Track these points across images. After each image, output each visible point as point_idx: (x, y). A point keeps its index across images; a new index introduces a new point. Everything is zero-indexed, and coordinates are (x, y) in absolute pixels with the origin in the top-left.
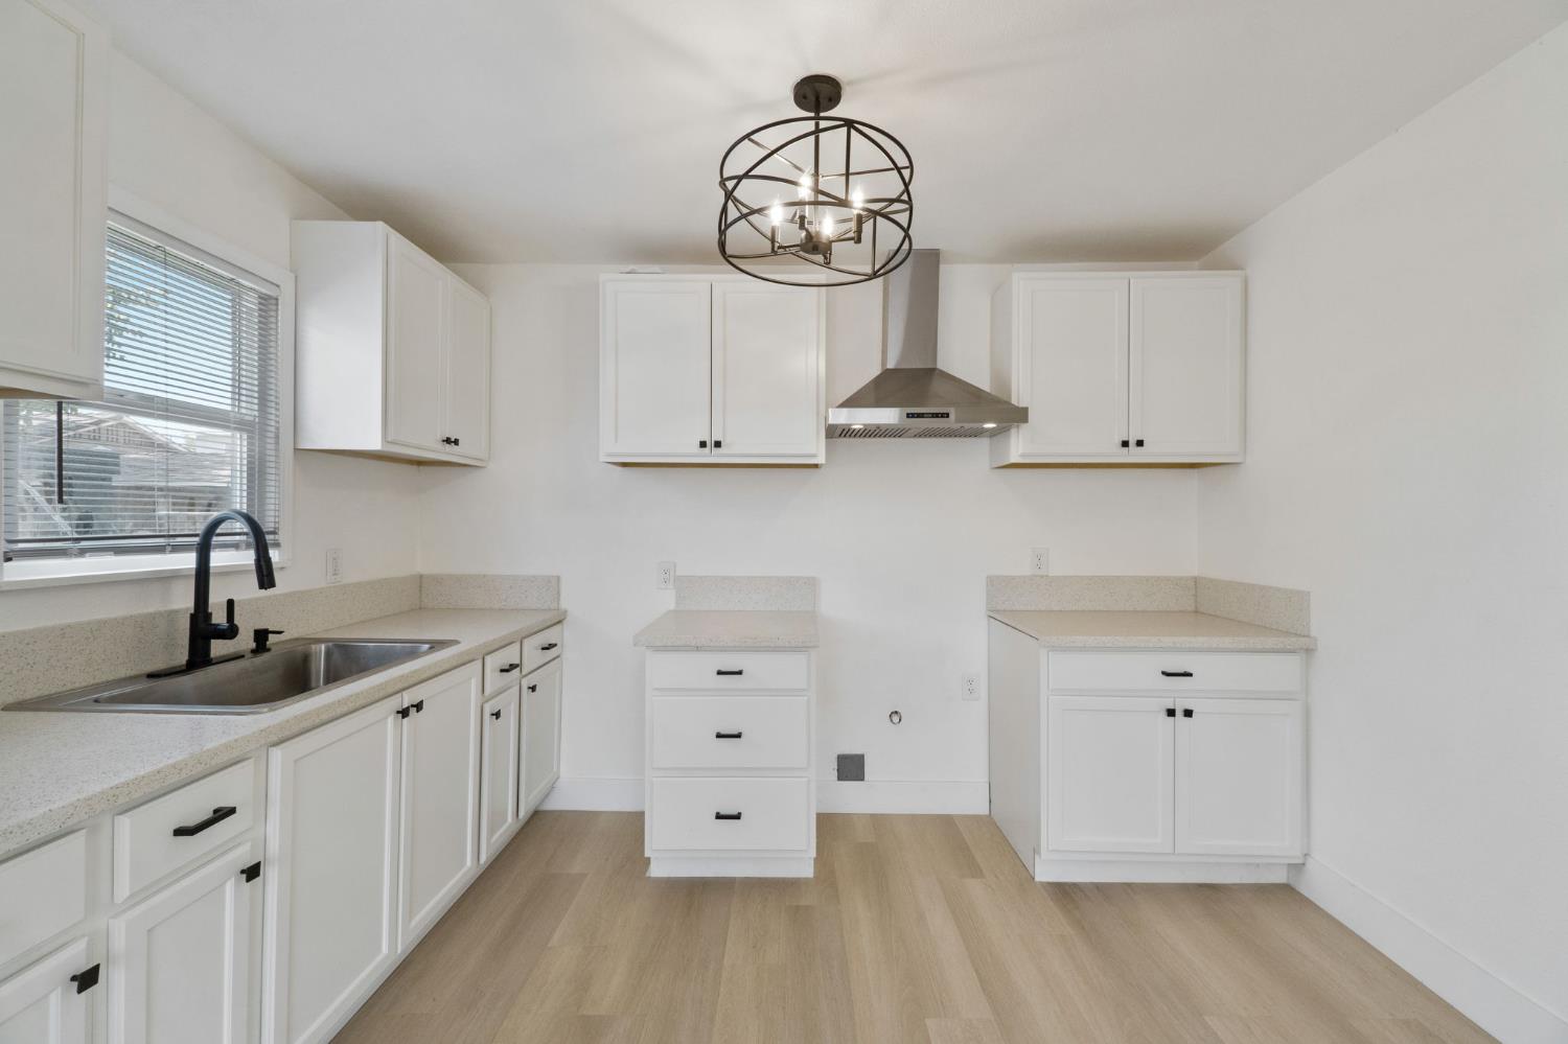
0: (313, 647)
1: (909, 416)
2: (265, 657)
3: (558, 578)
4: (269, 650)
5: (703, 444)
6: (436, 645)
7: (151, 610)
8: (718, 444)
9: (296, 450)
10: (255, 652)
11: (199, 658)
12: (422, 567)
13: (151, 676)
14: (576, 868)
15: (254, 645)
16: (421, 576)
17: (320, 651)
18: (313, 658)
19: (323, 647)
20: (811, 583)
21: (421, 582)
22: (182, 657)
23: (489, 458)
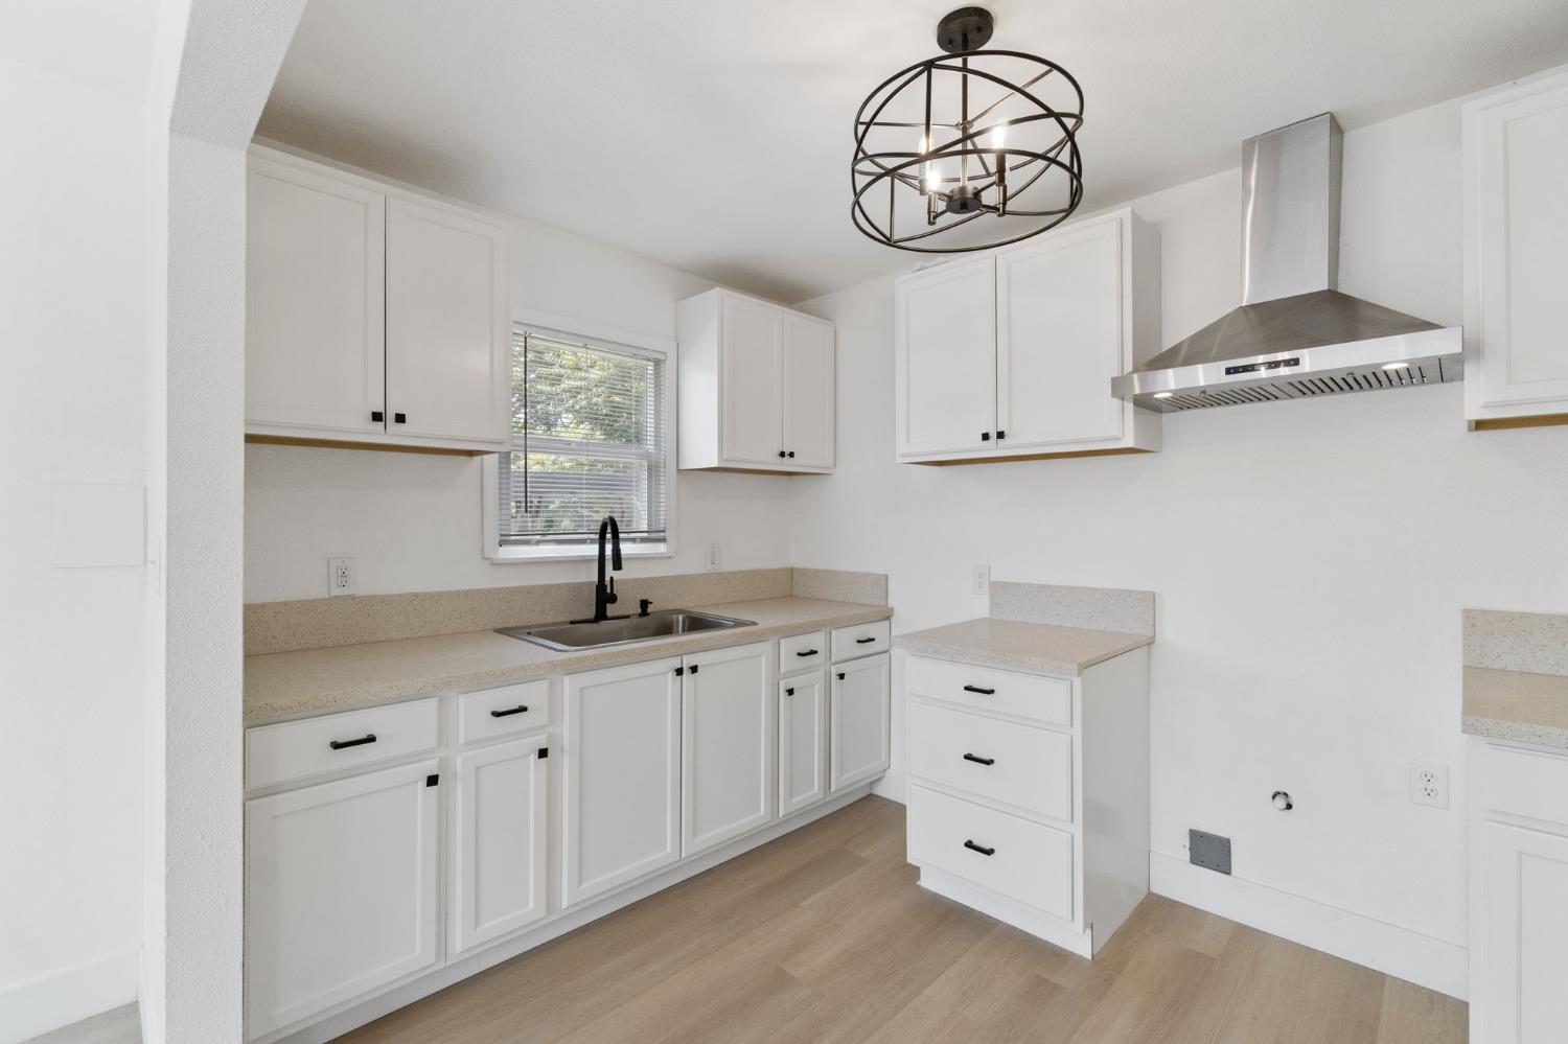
0: (675, 616)
1: (1229, 371)
2: (644, 619)
3: (886, 577)
4: (648, 614)
5: (986, 437)
6: (738, 624)
7: (580, 580)
8: (1001, 435)
9: (679, 471)
10: (641, 615)
11: (601, 615)
12: (795, 561)
13: (572, 623)
14: (864, 854)
15: (640, 611)
16: (792, 569)
17: (678, 621)
18: (675, 625)
19: (681, 617)
20: (1150, 599)
21: (792, 574)
22: (591, 613)
23: (835, 466)
